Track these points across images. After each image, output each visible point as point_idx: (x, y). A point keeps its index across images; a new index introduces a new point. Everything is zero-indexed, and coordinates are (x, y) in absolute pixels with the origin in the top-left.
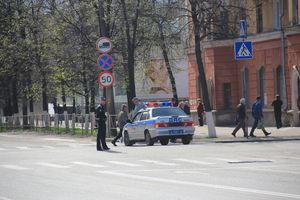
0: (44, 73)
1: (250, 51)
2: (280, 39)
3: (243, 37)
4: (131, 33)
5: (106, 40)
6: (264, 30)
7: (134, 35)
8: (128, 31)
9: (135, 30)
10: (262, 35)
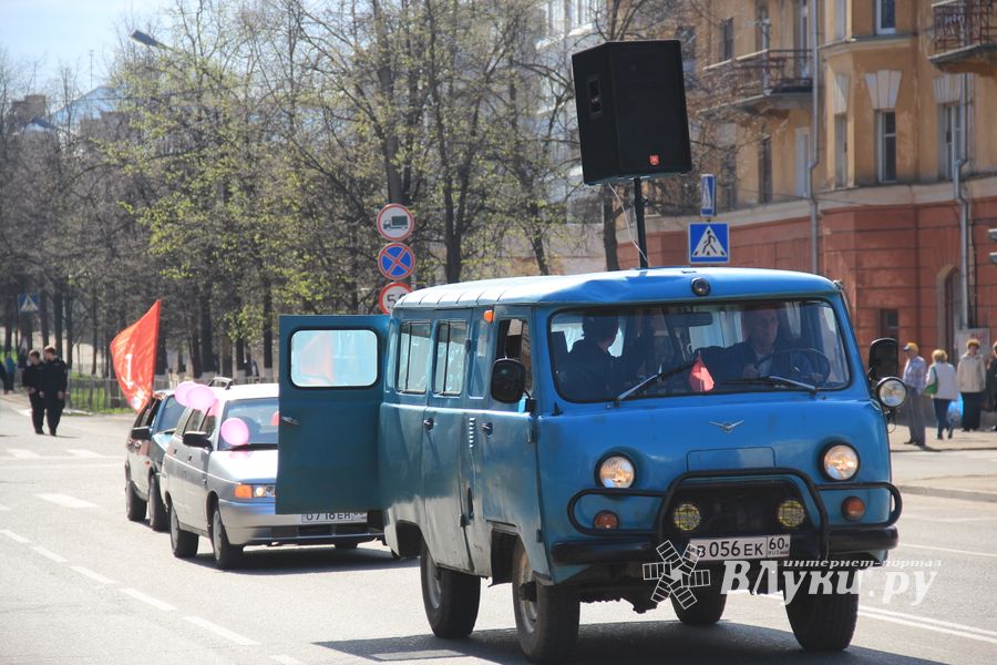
0: (266, 282)
1: (724, 244)
2: (808, 219)
3: (708, 212)
4: (456, 196)
5: (399, 211)
6: (775, 197)
7: (462, 200)
8: (448, 191)
9: (464, 190)
10: (770, 207)
